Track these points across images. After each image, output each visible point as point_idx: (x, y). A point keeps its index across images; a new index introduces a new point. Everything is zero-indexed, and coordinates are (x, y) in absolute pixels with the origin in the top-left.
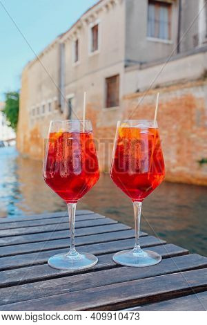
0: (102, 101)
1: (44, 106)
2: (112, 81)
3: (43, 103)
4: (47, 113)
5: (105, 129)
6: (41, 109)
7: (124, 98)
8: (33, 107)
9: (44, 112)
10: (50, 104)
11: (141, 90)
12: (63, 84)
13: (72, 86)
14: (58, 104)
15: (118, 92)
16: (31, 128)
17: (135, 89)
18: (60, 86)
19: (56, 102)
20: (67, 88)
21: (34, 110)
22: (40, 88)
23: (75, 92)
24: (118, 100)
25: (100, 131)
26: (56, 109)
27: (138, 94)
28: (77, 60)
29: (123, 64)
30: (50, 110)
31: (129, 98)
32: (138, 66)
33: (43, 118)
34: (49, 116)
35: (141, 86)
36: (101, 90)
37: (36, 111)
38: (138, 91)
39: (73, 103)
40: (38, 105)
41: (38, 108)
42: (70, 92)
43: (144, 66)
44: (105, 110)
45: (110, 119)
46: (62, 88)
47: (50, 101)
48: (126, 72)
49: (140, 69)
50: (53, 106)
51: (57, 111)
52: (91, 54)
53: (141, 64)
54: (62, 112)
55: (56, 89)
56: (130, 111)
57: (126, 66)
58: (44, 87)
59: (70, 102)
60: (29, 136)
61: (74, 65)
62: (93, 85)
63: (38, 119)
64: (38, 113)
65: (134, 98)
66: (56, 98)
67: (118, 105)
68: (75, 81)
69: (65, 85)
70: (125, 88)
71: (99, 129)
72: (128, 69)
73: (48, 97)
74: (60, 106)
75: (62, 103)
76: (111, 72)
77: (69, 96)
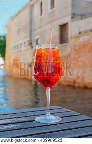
0: (57, 40)
1: (21, 44)
2: (63, 27)
3: (21, 42)
4: (23, 48)
6: (19, 46)
7: (71, 37)
8: (14, 45)
9: (21, 47)
10: (25, 43)
11: (82, 32)
12: (33, 29)
13: (38, 31)
15: (67, 34)
16: (13, 57)
17: (78, 32)
18: (31, 31)
19: (29, 41)
20: (35, 32)
21: (15, 47)
22: (18, 33)
23: (40, 35)
24: (67, 39)
26: (29, 45)
27: (80, 35)
28: (41, 15)
29: (70, 17)
30: (25, 46)
31: (74, 38)
32: (80, 17)
33: (21, 51)
34: (25, 50)
35: (82, 30)
36: (56, 33)
37: (16, 47)
38: (80, 33)
39: (39, 41)
40: (17, 43)
41: (18, 45)
42: (37, 35)
43: (83, 17)
44: (59, 45)
46: (32, 33)
47: (25, 40)
48: (72, 21)
49: (81, 19)
50: (27, 44)
51: (29, 47)
52: (50, 11)
53: (82, 16)
54: (32, 47)
55: (28, 33)
56: (75, 46)
57: (72, 18)
59: (37, 41)
60: (12, 62)
61: (39, 18)
63: (17, 52)
64: (18, 48)
65: (77, 37)
66: (28, 39)
67: (67, 42)
68: (41, 27)
69: (34, 30)
70: (72, 31)
72: (73, 19)
73: (24, 38)
74: (31, 43)
76: (63, 22)
77: (36, 37)
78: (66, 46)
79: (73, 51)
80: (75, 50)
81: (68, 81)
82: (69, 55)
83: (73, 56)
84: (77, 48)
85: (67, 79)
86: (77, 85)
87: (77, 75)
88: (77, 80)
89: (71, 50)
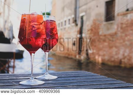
0: (103, 18)
1: (65, 21)
3: (65, 19)
4: (68, 25)
5: (105, 36)
6: (64, 23)
7: (118, 15)
9: (65, 25)
10: (69, 20)
11: (130, 9)
13: (84, 8)
14: (74, 19)
15: (114, 11)
17: (126, 9)
18: (76, 8)
19: (73, 18)
20: (80, 9)
22: (63, 9)
23: (86, 12)
24: (114, 16)
25: (101, 37)
26: (73, 23)
27: (128, 12)
30: (69, 24)
31: (121, 15)
33: (65, 29)
34: (69, 28)
35: (130, 7)
36: (102, 10)
38: (128, 10)
39: (84, 18)
40: (62, 21)
41: (62, 23)
42: (82, 12)
44: (105, 23)
45: (108, 29)
46: (77, 10)
47: (69, 17)
50: (71, 21)
51: (74, 24)
54: (77, 25)
55: (73, 10)
56: (122, 24)
58: (66, 9)
59: (82, 18)
62: (97, 6)
63: (61, 29)
64: (62, 26)
65: (125, 15)
66: (73, 16)
67: (114, 20)
68: (85, 4)
69: (79, 7)
71: (101, 35)
73: (68, 15)
74: (76, 21)
75: (77, 19)
77: (81, 15)
78: (112, 23)
79: (119, 29)
80: (122, 28)
81: (114, 61)
82: (116, 33)
83: (119, 34)
84: (124, 26)
85: (113, 59)
86: (123, 65)
87: (123, 55)
88: (123, 60)
89: (118, 28)
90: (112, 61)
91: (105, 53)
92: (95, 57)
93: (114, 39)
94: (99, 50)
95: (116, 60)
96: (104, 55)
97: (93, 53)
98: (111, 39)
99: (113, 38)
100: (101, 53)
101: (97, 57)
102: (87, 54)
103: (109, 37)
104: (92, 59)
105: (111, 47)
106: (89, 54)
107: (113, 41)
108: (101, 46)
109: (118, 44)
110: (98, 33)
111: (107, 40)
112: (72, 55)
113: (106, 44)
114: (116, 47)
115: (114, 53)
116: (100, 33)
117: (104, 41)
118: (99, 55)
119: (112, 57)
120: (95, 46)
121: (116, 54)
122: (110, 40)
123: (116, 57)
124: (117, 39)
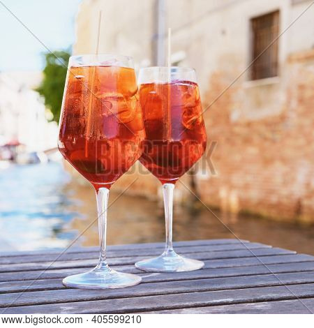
2: (264, 26)
5: (249, 124)
7: (290, 59)
13: (182, 35)
15: (277, 49)
18: (155, 37)
23: (187, 49)
24: (276, 65)
25: (237, 130)
31: (299, 60)
36: (240, 43)
42: (176, 50)
44: (249, 84)
45: (259, 104)
46: (160, 42)
48: (294, 4)
55: (147, 44)
56: (302, 87)
62: (224, 32)
67: (276, 75)
68: (188, 25)
69: (166, 35)
71: (236, 124)
77: (173, 58)
78: (270, 86)
79: (294, 104)
80: (301, 101)
81: (278, 206)
82: (283, 118)
83: (294, 120)
84: (309, 93)
85: (274, 199)
87: (308, 185)
88: (305, 202)
89: (289, 102)
90: (272, 206)
91: (249, 179)
92: (217, 192)
93: (278, 137)
94: (231, 169)
95: (285, 201)
96: (246, 187)
97: (211, 181)
98: (269, 135)
99: (273, 131)
100: (237, 179)
101: (223, 193)
102: (193, 185)
103: (263, 129)
104: (207, 200)
105: (267, 162)
106: (199, 183)
107: (274, 141)
108: (237, 157)
109: (289, 152)
110: (227, 116)
111: (256, 139)
112: (143, 186)
113: (252, 151)
114: (284, 160)
115: (278, 180)
116: (235, 116)
117: (247, 141)
118: (231, 187)
119: (271, 192)
120: (218, 158)
121: (285, 183)
122: (265, 139)
123: (284, 192)
124: (288, 135)
